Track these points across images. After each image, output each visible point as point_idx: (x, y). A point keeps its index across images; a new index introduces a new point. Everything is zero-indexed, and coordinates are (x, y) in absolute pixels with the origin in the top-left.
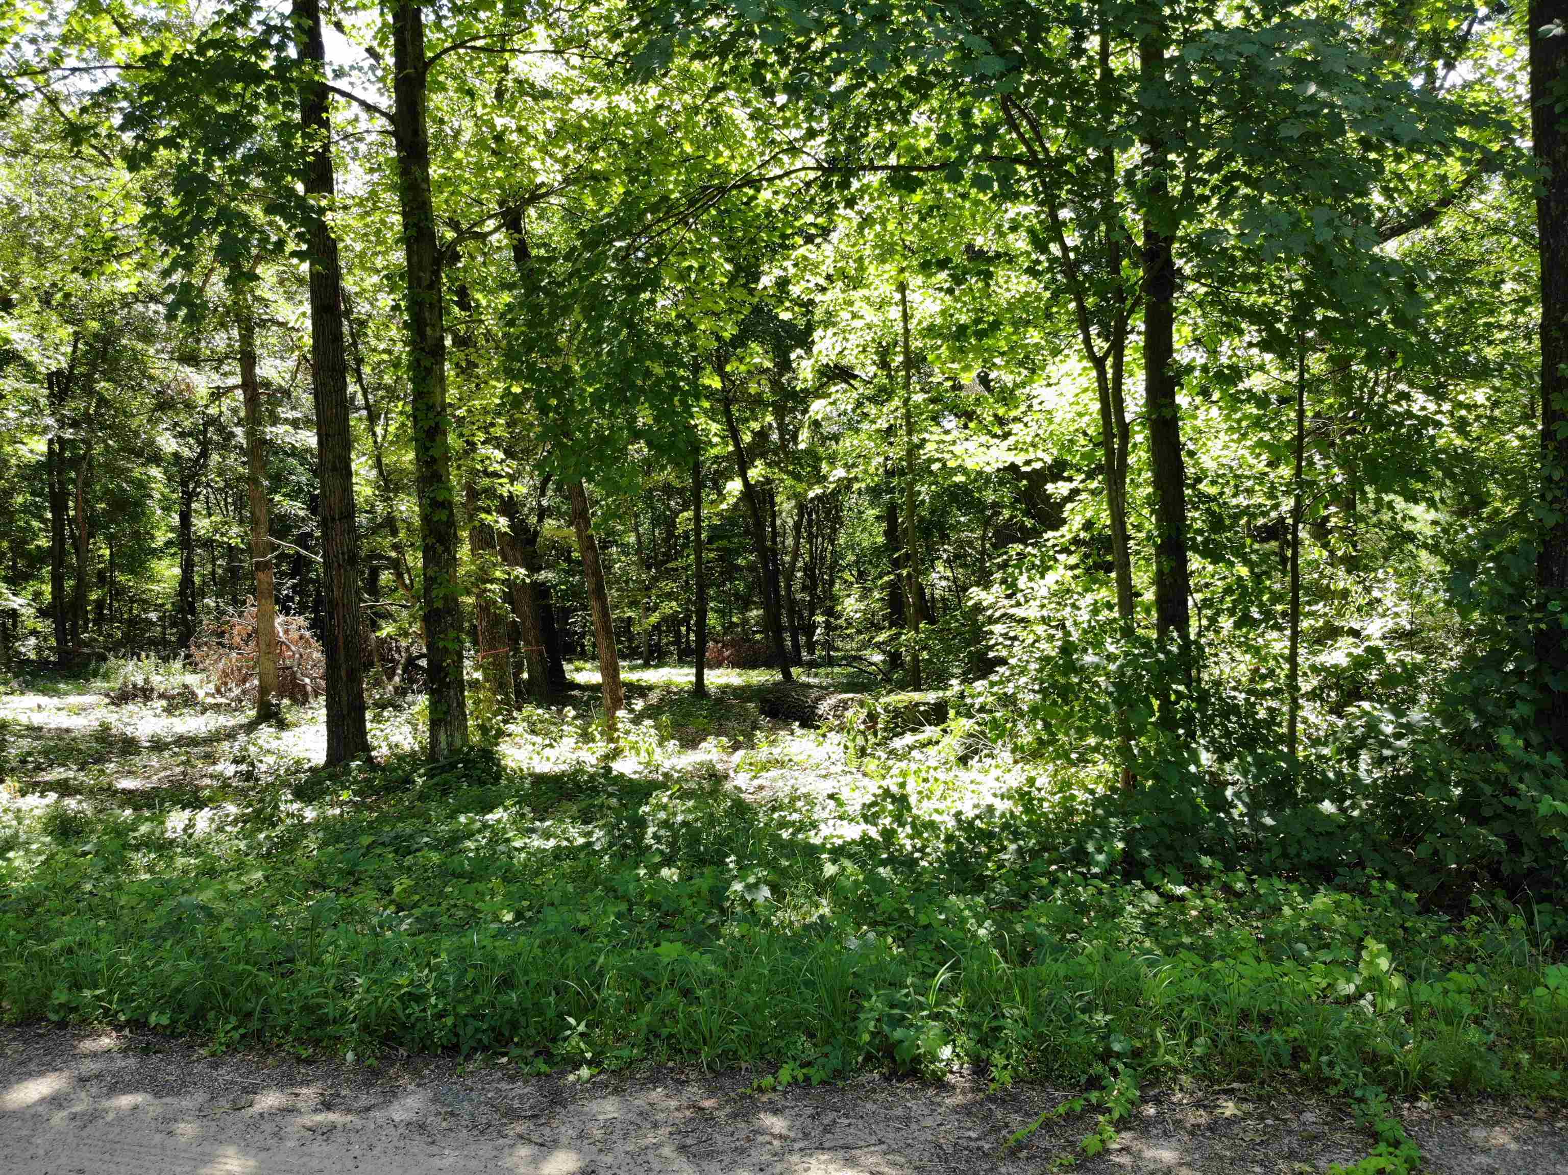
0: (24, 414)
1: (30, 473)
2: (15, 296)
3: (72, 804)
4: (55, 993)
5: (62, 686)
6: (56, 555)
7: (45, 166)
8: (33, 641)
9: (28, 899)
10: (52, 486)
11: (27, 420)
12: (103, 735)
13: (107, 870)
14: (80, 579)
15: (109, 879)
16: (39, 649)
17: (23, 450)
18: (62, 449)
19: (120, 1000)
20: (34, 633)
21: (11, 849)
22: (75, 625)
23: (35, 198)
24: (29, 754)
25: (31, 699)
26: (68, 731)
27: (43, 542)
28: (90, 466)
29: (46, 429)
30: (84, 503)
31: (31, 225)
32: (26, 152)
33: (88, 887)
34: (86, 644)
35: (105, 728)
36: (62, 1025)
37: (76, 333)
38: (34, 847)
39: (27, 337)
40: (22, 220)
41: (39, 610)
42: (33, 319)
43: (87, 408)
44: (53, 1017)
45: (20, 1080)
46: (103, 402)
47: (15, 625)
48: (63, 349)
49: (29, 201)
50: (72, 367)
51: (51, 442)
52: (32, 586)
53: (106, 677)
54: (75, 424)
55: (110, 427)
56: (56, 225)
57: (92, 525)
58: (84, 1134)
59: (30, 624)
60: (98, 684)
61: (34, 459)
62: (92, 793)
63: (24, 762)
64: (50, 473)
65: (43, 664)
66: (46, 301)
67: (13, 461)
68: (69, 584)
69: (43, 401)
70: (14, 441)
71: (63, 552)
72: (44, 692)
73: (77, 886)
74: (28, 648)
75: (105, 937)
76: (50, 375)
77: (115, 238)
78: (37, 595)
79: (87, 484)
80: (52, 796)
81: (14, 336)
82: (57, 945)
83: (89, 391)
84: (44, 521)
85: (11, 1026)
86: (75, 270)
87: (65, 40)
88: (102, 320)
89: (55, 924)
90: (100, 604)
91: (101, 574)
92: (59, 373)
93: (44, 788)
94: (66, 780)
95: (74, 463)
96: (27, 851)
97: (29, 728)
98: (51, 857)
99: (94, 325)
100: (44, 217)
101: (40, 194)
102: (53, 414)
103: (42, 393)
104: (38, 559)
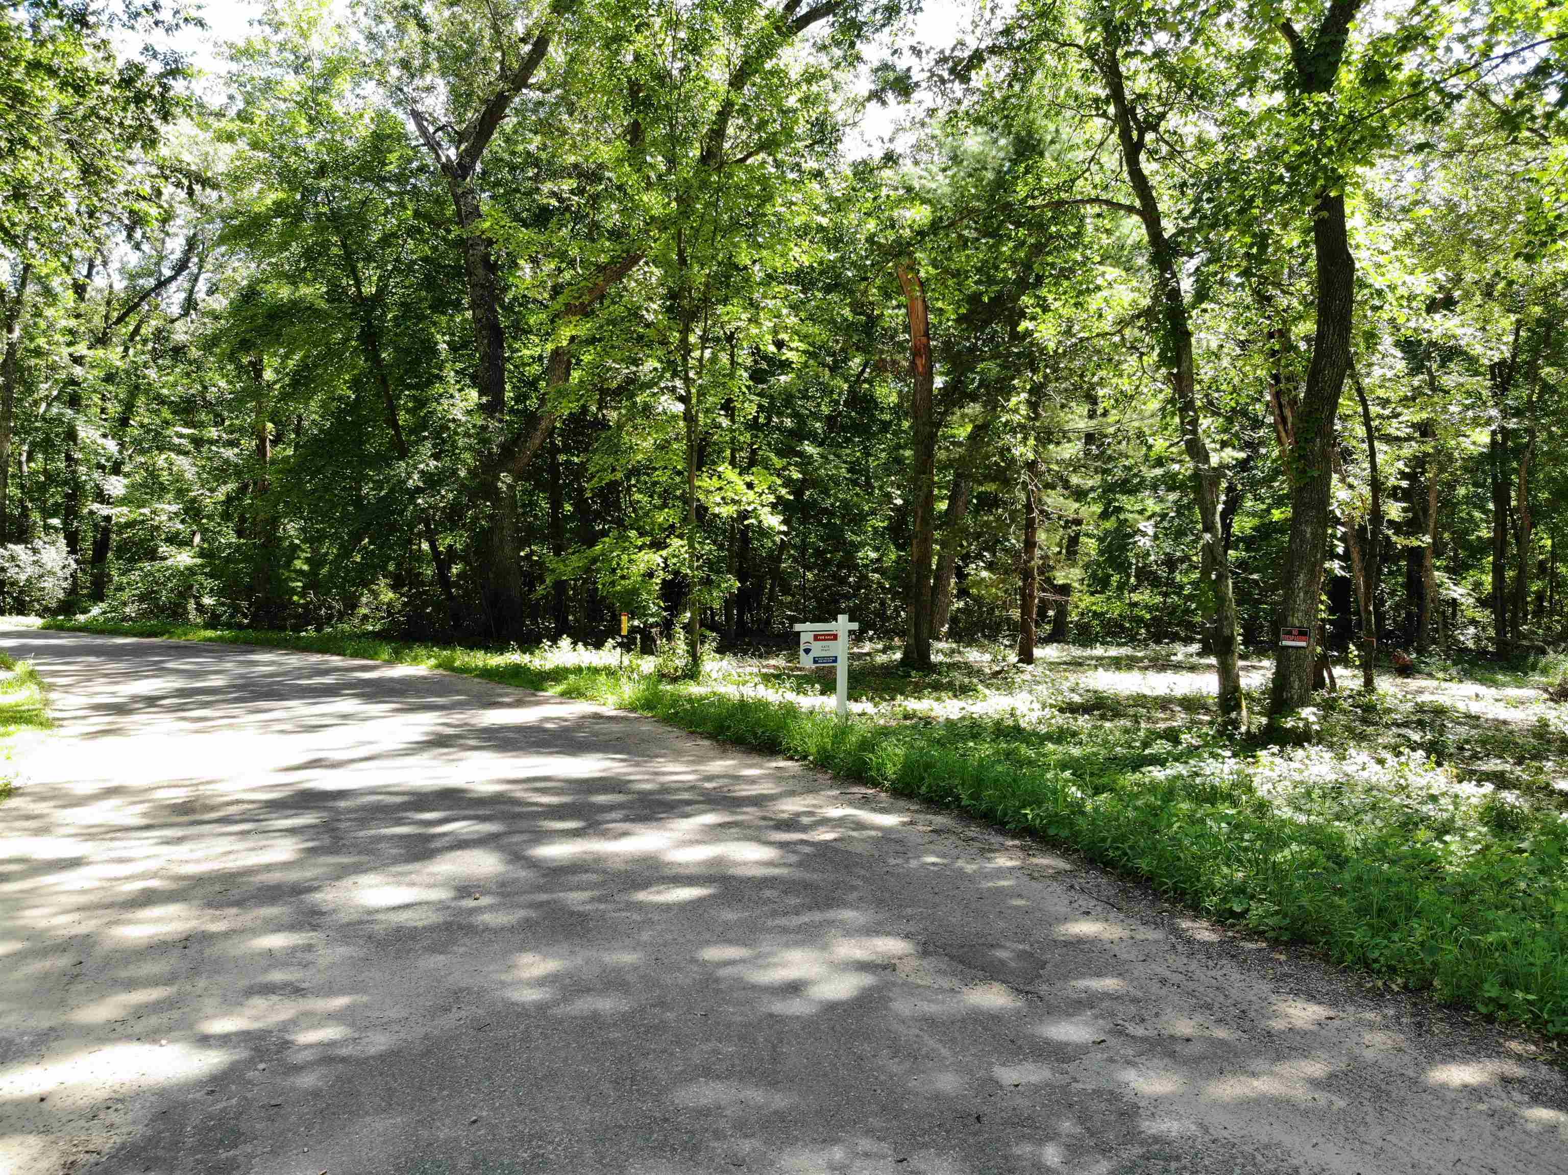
0: (1467, 408)
1: (1474, 465)
2: (1457, 294)
3: (1510, 797)
4: (1486, 986)
5: (1500, 677)
6: (1497, 545)
7: (1480, 159)
8: (1472, 630)
9: (1462, 885)
10: (1495, 477)
11: (1470, 413)
12: (1541, 731)
13: (1542, 872)
14: (1522, 569)
15: (1543, 881)
16: (1477, 639)
17: (1466, 443)
18: (1505, 439)
19: (1551, 1011)
20: (1473, 622)
21: (1447, 832)
22: (1514, 615)
23: (1471, 193)
24: (1467, 742)
25: (1470, 688)
26: (1505, 722)
27: (1485, 533)
28: (1534, 455)
29: (1489, 422)
30: (1526, 490)
31: (1470, 221)
32: (1461, 150)
33: (1523, 885)
34: (1525, 637)
35: (1544, 724)
36: (1490, 1019)
37: (1518, 321)
38: (1471, 834)
39: (1470, 331)
40: (1460, 217)
41: (1478, 600)
42: (1475, 313)
43: (1530, 397)
44: (1483, 1010)
45: (1444, 1061)
46: (1547, 388)
47: (1454, 614)
48: (1505, 339)
49: (1466, 197)
50: (1514, 356)
51: (1494, 433)
52: (1472, 576)
53: (1544, 672)
54: (1518, 413)
55: (1554, 413)
56: (1495, 216)
57: (1534, 514)
58: (1501, 1134)
59: (1469, 613)
60: (1537, 678)
61: (1475, 451)
62: (1528, 790)
63: (1461, 749)
64: (1493, 464)
65: (1482, 653)
66: (1488, 294)
67: (1456, 454)
68: (1510, 574)
69: (1485, 393)
70: (1459, 434)
71: (1505, 543)
72: (1482, 682)
73: (1510, 883)
74: (1467, 637)
75: (1540, 941)
76: (1492, 367)
77: (1559, 217)
78: (1477, 585)
79: (1531, 473)
80: (1489, 787)
81: (1459, 332)
82: (1491, 938)
83: (1532, 375)
84: (1485, 511)
85: (1440, 1007)
86: (1516, 256)
87: (1493, 29)
88: (1545, 303)
89: (1491, 915)
90: (1540, 596)
91: (1542, 564)
92: (1502, 363)
93: (1482, 778)
94: (1503, 773)
95: (1518, 451)
96: (1463, 837)
97: (1468, 716)
98: (1487, 847)
99: (1537, 310)
100: (1482, 211)
101: (1477, 189)
102: (1497, 404)
103: (1483, 384)
104: (1479, 549)
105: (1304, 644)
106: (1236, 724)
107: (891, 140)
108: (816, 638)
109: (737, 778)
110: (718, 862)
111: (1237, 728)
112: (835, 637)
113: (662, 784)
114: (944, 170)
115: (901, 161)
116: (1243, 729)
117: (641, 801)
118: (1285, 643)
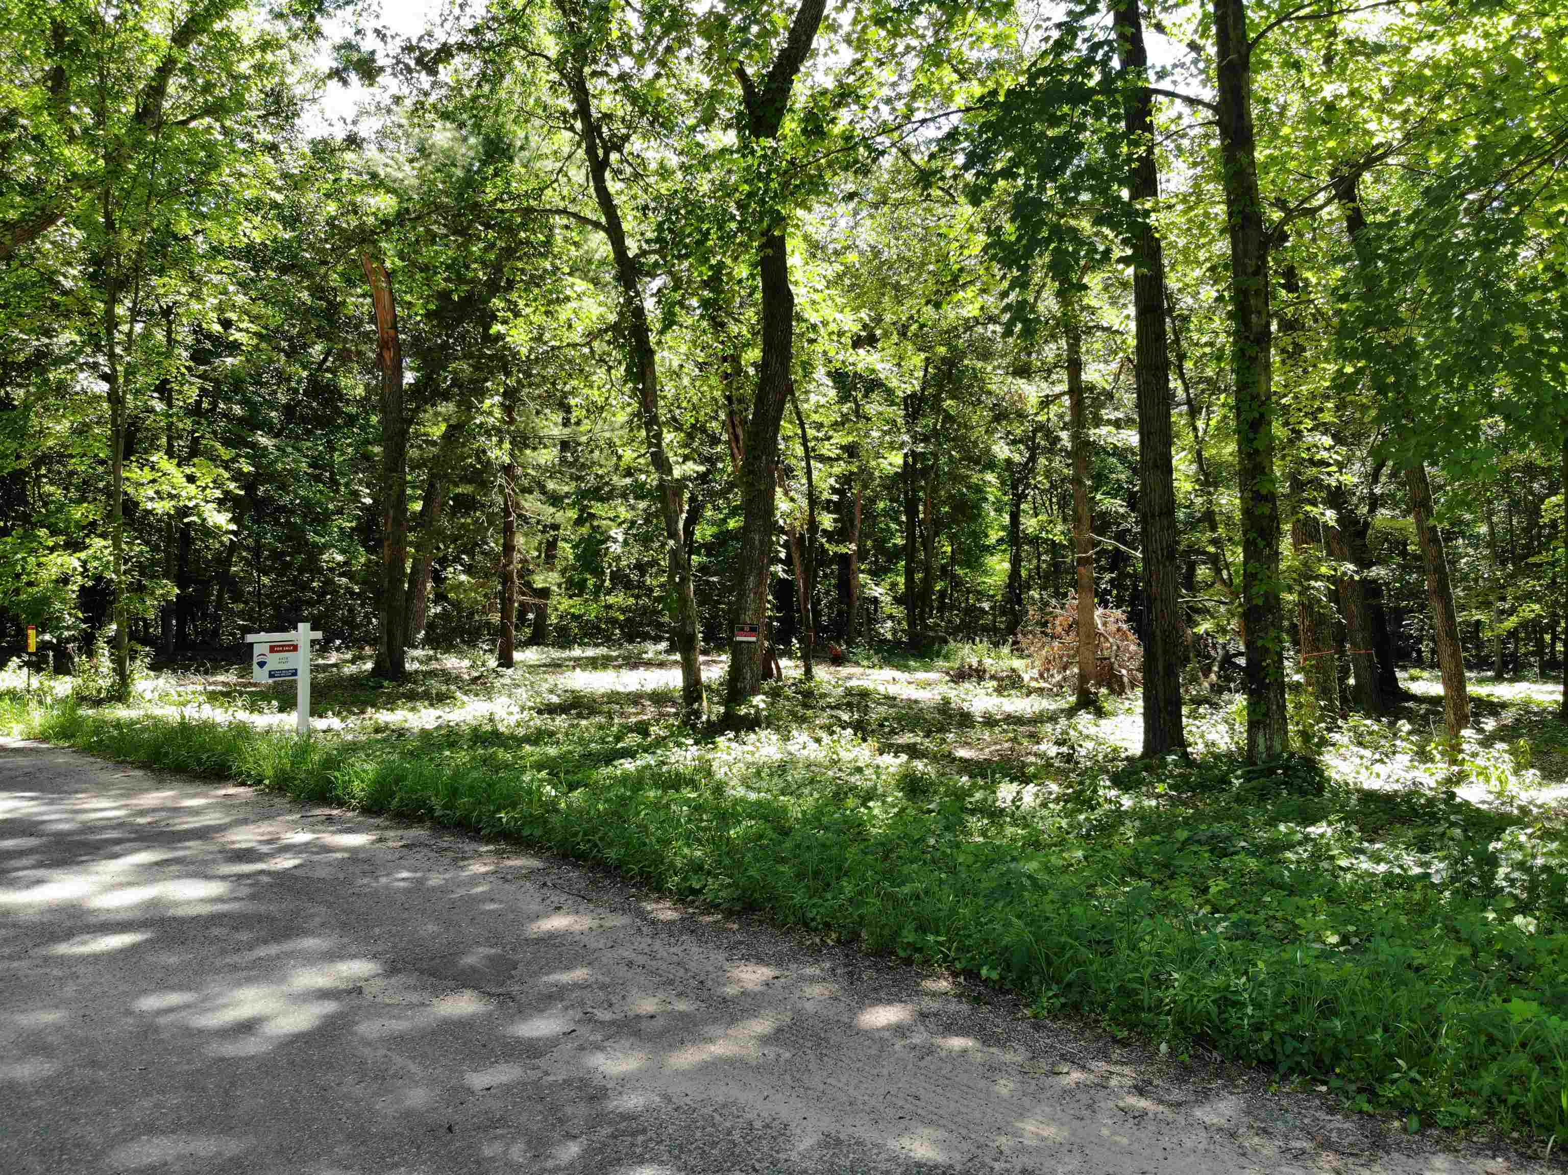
0: (885, 433)
1: (893, 482)
2: (878, 332)
3: (919, 765)
4: (905, 932)
5: (912, 663)
6: (908, 551)
7: (901, 212)
8: (889, 624)
9: (883, 844)
10: (906, 494)
11: (887, 438)
12: (944, 707)
13: (947, 828)
14: (927, 570)
15: (948, 836)
16: (894, 631)
17: (884, 464)
18: (915, 463)
19: (957, 949)
20: (891, 617)
21: (871, 799)
22: (922, 612)
23: (893, 242)
24: (886, 719)
25: (888, 673)
26: (916, 702)
27: (899, 541)
28: (937, 476)
29: (903, 445)
30: (932, 507)
31: (890, 268)
32: (885, 203)
33: (932, 841)
34: (931, 629)
35: (946, 702)
36: (908, 962)
37: (927, 359)
38: (889, 799)
39: (888, 366)
40: (883, 263)
41: (895, 598)
42: (891, 351)
43: (935, 425)
44: (902, 954)
45: (873, 1005)
46: (948, 418)
47: (876, 610)
48: (916, 374)
49: (888, 246)
50: (923, 389)
51: (906, 455)
52: (890, 578)
53: (947, 658)
54: (926, 439)
55: (953, 440)
56: (911, 264)
57: (937, 525)
58: (922, 1064)
59: (888, 610)
60: (941, 663)
61: (891, 471)
62: (934, 758)
63: (881, 725)
64: (905, 482)
65: (897, 643)
66: (903, 334)
67: (877, 474)
68: (918, 576)
69: (900, 421)
70: (878, 456)
71: (914, 550)
72: (898, 668)
73: (923, 839)
74: (886, 629)
75: (945, 887)
76: (905, 399)
77: (961, 270)
78: (894, 585)
79: (935, 490)
80: (904, 757)
81: (879, 367)
82: (906, 889)
83: (937, 408)
84: (900, 523)
85: (867, 955)
86: (928, 302)
87: (914, 95)
88: (948, 344)
89: (906, 870)
90: (942, 594)
91: (943, 568)
92: (913, 395)
93: (898, 750)
94: (915, 744)
95: (925, 472)
96: (884, 802)
97: (887, 697)
98: (903, 810)
99: (942, 350)
100: (901, 258)
101: (897, 239)
102: (908, 431)
103: (898, 413)
104: (894, 554)
105: (754, 639)
106: (698, 714)
107: (354, 123)
108: (272, 650)
109: (176, 810)
110: (154, 904)
111: (699, 718)
112: (295, 648)
113: (83, 823)
114: (411, 161)
115: (365, 145)
116: (704, 718)
117: (58, 843)
118: (739, 639)
